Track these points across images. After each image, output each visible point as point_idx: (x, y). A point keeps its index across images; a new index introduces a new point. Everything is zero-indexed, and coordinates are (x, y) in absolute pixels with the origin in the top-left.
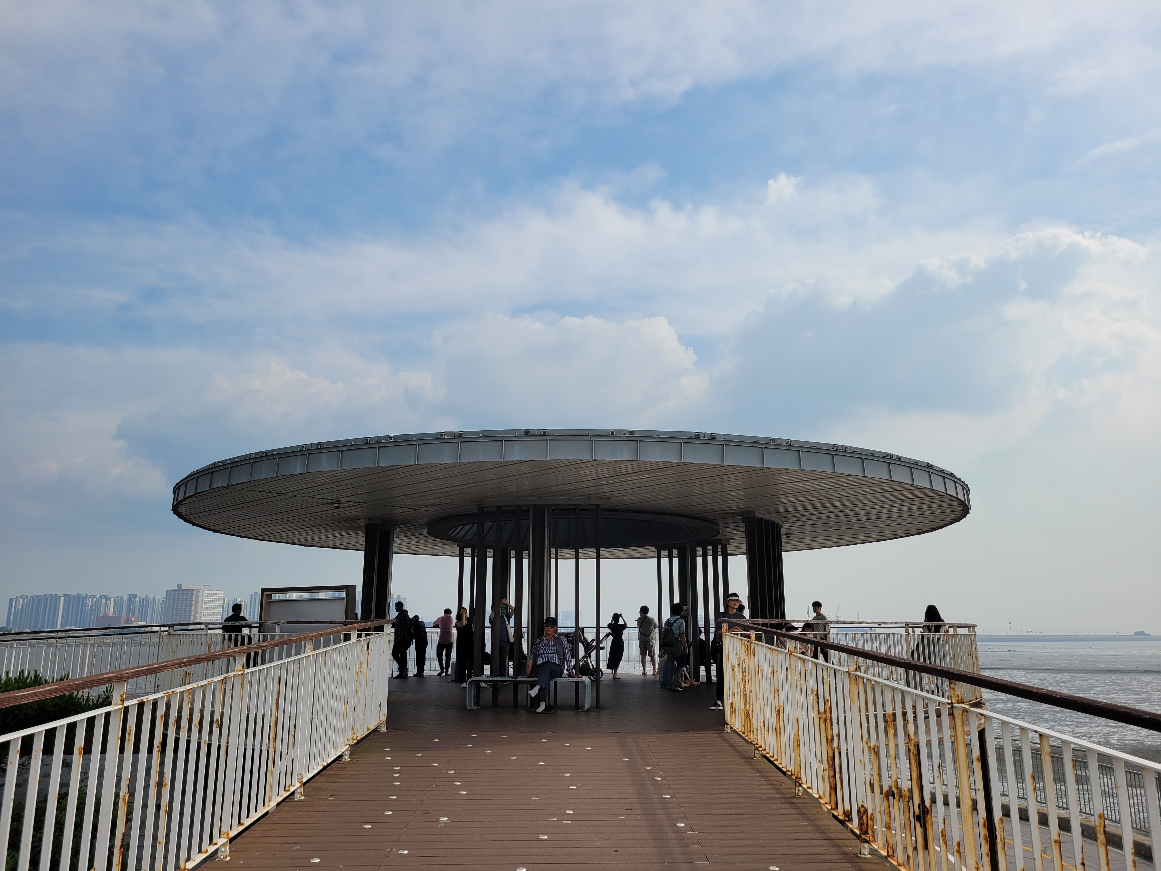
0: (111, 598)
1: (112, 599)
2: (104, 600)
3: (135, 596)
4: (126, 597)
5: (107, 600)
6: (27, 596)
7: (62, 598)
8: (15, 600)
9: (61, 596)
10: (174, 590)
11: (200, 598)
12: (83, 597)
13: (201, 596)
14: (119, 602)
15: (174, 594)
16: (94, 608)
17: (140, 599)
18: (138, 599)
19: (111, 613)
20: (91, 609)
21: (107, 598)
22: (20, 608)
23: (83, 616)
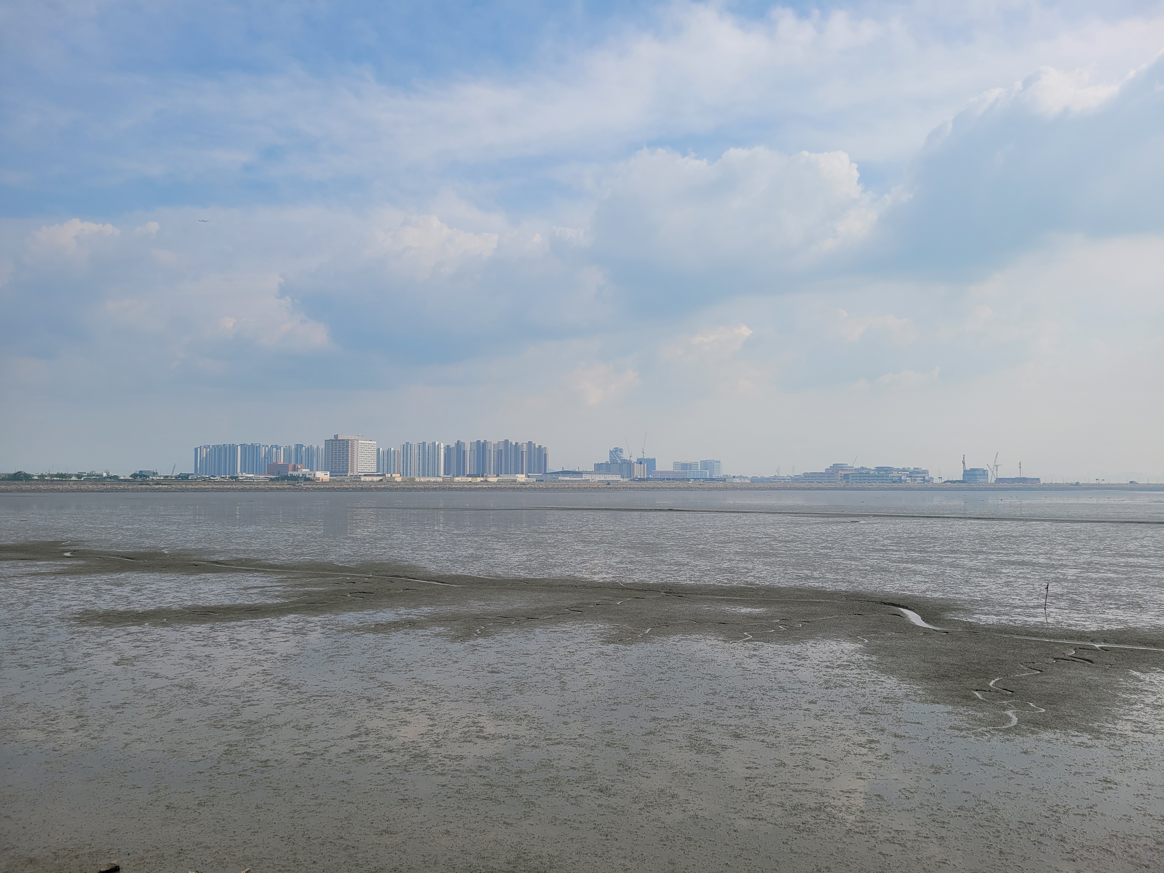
0: (280, 447)
1: (282, 448)
2: (274, 449)
3: (302, 446)
4: (293, 447)
5: (277, 449)
6: (209, 446)
7: (239, 447)
8: (199, 449)
9: (237, 446)
10: (332, 440)
11: (355, 448)
12: (257, 446)
13: (355, 445)
14: (288, 451)
15: (332, 444)
16: (267, 456)
17: (306, 448)
18: (304, 448)
19: (282, 461)
20: (265, 458)
21: (278, 448)
22: (204, 456)
23: (258, 463)
